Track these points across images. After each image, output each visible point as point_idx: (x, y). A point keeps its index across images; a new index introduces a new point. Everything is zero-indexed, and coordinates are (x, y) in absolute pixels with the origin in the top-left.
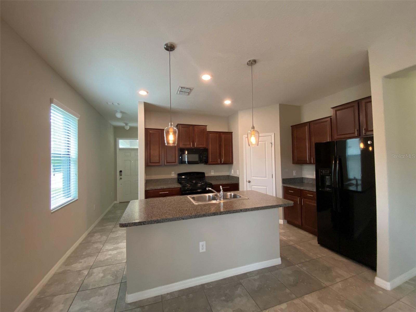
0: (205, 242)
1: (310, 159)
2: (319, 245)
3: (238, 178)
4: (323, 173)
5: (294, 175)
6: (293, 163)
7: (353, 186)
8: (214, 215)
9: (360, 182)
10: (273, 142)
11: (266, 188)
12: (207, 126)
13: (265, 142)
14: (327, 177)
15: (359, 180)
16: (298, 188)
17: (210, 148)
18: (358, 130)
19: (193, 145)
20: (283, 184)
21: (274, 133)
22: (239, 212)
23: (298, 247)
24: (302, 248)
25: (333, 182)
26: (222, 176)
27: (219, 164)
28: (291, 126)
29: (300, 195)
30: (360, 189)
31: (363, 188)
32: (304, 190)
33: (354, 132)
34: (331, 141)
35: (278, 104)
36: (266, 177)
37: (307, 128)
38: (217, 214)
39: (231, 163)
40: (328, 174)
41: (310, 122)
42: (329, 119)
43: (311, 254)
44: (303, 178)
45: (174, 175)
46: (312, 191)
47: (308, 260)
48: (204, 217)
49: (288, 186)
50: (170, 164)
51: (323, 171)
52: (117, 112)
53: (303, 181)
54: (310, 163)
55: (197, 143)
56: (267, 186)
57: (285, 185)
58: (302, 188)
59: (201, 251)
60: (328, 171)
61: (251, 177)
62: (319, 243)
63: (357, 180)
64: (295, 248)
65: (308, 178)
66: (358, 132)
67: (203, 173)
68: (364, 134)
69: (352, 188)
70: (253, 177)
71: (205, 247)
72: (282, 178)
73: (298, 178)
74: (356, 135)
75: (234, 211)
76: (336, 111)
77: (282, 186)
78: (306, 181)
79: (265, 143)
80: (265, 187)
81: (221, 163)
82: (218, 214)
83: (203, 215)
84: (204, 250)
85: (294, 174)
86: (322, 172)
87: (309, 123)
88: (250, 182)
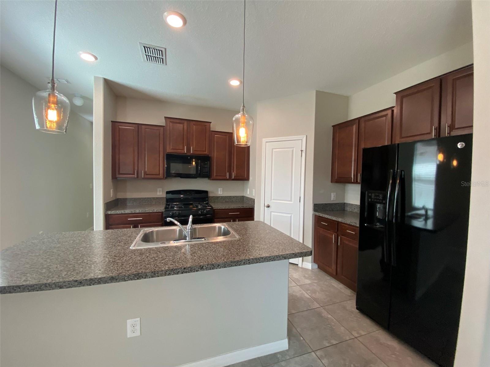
0: (139, 319)
1: (356, 176)
2: (358, 311)
3: (253, 201)
4: (371, 199)
5: (332, 200)
6: (332, 181)
7: (420, 220)
8: (138, 279)
9: (430, 213)
10: (304, 149)
11: (291, 217)
12: (211, 124)
13: (292, 149)
14: (378, 206)
15: (430, 209)
16: (334, 219)
17: (215, 155)
18: (437, 127)
19: (189, 150)
20: (314, 212)
21: (306, 136)
22: (197, 271)
23: (325, 314)
24: (330, 316)
25: (387, 214)
26: (234, 197)
27: (227, 180)
28: (332, 126)
29: (337, 230)
30: (430, 225)
31: (435, 223)
32: (342, 223)
33: (429, 132)
34: (390, 144)
35: (315, 92)
36: (291, 201)
37: (355, 128)
38: (144, 277)
39: (247, 179)
40: (381, 201)
41: (359, 119)
42: (389, 112)
43: (342, 328)
44: (345, 203)
45: (161, 193)
46: (353, 226)
47: (334, 342)
48: (112, 282)
49: (321, 216)
50: (151, 177)
51: (373, 195)
52: (75, 96)
53: (344, 208)
54: (356, 182)
55: (194, 146)
56: (292, 214)
57: (317, 214)
58: (340, 220)
59: (129, 335)
60: (381, 196)
61: (271, 200)
62: (357, 308)
63: (426, 210)
64: (319, 315)
65: (352, 204)
66: (437, 131)
67: (206, 192)
68: (448, 133)
69: (418, 223)
70: (274, 199)
71: (138, 328)
72: (313, 203)
73: (338, 203)
74: (433, 137)
75: (185, 269)
76: (402, 98)
77: (313, 215)
78: (348, 209)
79: (293, 151)
80: (289, 215)
81: (230, 179)
82: (146, 275)
83: (110, 279)
84: (138, 333)
85: (333, 198)
86: (370, 197)
87: (359, 121)
88: (268, 206)
